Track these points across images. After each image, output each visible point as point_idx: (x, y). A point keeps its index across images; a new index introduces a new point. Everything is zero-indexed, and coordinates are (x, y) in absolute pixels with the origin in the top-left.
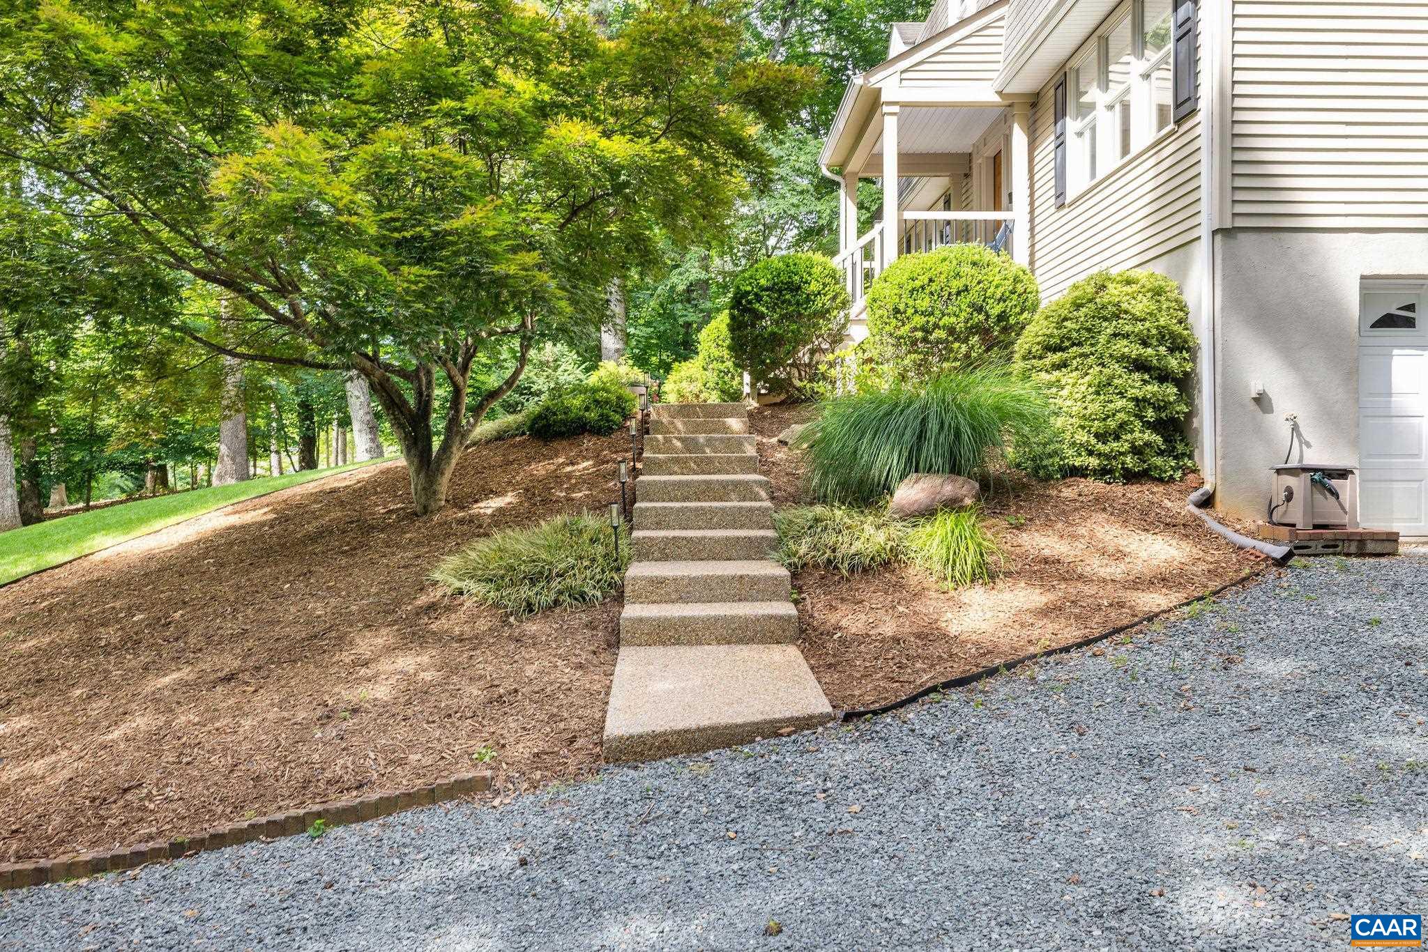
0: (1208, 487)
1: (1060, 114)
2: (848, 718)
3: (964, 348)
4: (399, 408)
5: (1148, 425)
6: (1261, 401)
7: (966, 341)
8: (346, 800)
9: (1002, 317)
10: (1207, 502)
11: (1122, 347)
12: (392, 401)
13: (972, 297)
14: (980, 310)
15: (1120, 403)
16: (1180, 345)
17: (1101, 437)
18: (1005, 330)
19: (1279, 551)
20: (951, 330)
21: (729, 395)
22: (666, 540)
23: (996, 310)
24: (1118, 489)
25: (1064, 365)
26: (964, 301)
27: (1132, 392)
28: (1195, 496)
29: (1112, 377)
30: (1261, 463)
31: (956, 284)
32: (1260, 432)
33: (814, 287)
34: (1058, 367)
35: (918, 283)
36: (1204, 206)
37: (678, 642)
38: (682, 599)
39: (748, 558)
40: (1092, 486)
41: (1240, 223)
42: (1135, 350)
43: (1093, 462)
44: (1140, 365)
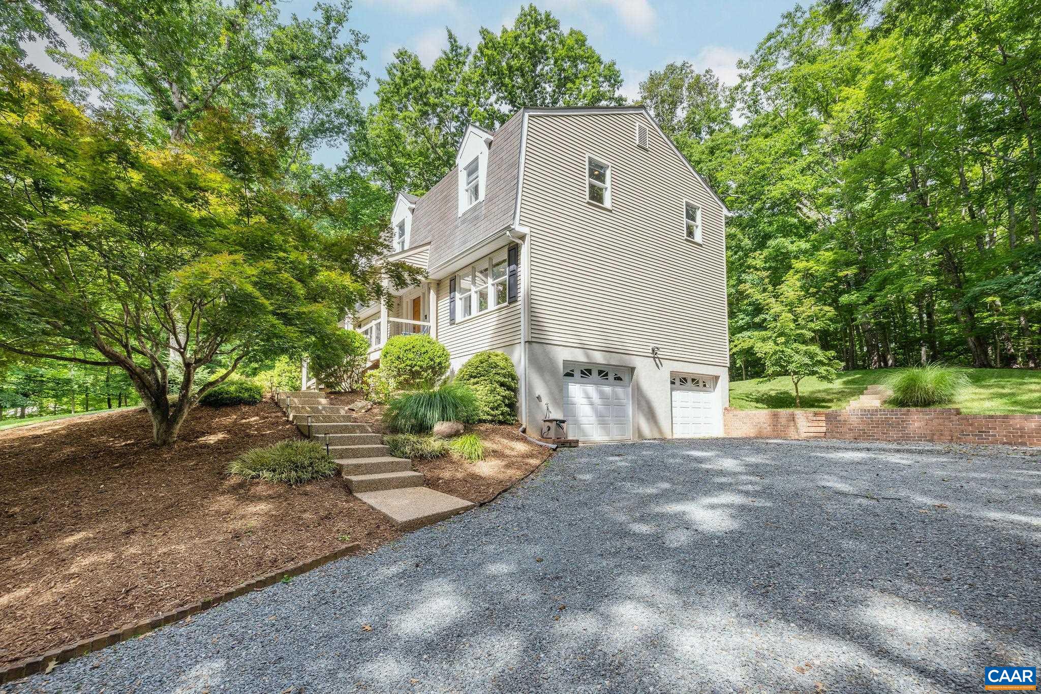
0: (524, 426)
1: (453, 289)
2: (481, 505)
3: (425, 374)
4: (148, 388)
5: (506, 405)
6: (539, 398)
7: (426, 371)
8: (291, 566)
9: (440, 363)
10: (524, 431)
11: (498, 378)
12: (144, 384)
13: (430, 354)
14: (432, 360)
15: (499, 397)
16: (514, 378)
17: (492, 409)
18: (440, 368)
19: (554, 446)
20: (421, 367)
21: (294, 388)
22: (343, 450)
23: (438, 361)
24: (497, 426)
25: (477, 383)
26: (426, 356)
27: (502, 394)
28: (521, 429)
29: (495, 388)
30: (540, 418)
31: (423, 350)
32: (539, 407)
33: (357, 344)
34: (475, 384)
35: (408, 348)
36: (522, 332)
37: (377, 489)
38: (368, 473)
39: (377, 456)
40: (489, 426)
41: (534, 340)
42: (502, 379)
43: (490, 418)
44: (502, 384)
